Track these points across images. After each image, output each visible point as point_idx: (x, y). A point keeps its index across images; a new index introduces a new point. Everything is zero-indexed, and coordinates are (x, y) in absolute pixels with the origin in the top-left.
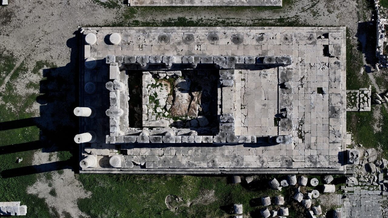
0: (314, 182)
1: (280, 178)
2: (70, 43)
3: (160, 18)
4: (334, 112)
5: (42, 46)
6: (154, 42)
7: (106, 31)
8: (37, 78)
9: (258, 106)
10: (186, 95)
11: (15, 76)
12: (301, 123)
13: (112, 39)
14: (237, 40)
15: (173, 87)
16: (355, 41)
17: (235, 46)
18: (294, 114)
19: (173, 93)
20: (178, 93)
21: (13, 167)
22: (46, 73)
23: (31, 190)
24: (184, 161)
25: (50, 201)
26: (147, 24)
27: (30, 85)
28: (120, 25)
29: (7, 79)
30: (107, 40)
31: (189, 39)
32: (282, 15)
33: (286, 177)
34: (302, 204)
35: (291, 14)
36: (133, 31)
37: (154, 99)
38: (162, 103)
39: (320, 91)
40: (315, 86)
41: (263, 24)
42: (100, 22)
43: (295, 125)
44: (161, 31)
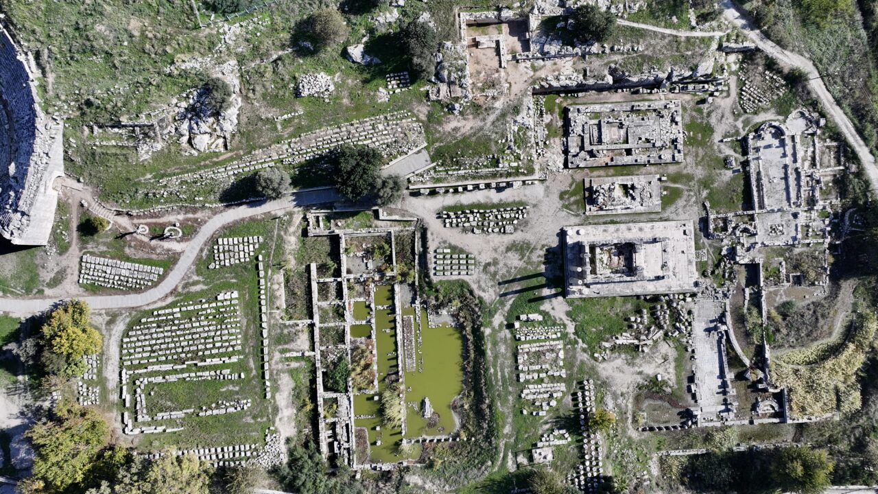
0: (681, 297)
1: (665, 295)
2: (558, 235)
3: (601, 220)
4: (690, 262)
5: (544, 237)
6: (601, 233)
7: (577, 228)
8: (542, 253)
9: (653, 261)
10: (617, 258)
11: (532, 252)
12: (674, 268)
13: (580, 232)
14: (641, 229)
15: (610, 253)
16: (698, 227)
17: (640, 233)
18: (670, 264)
19: (610, 257)
20: (613, 257)
21: (533, 297)
22: (547, 250)
23: (542, 308)
24: (618, 290)
25: (552, 313)
26: (595, 224)
27: (539, 256)
28: (582, 225)
29: (528, 254)
30: (578, 233)
31: (617, 230)
32: (661, 216)
33: (667, 295)
34: (676, 308)
35: (665, 215)
36: (590, 227)
37: (601, 260)
38: (605, 262)
39: (683, 252)
40: (680, 250)
41: (652, 221)
42: (572, 224)
43: (671, 269)
44: (603, 227)
